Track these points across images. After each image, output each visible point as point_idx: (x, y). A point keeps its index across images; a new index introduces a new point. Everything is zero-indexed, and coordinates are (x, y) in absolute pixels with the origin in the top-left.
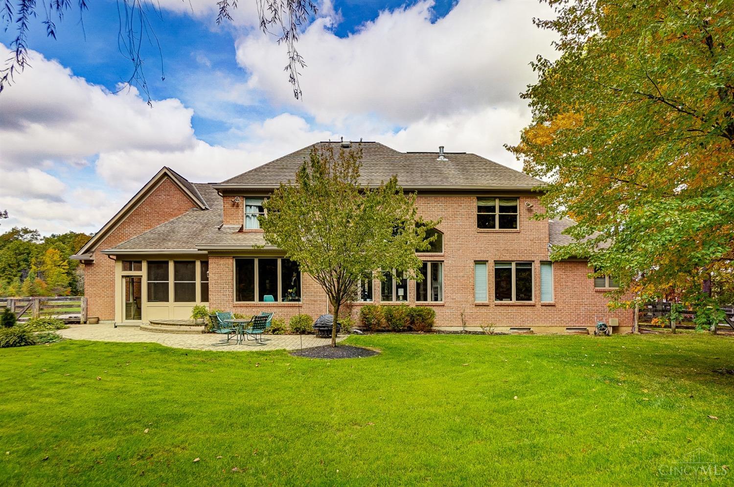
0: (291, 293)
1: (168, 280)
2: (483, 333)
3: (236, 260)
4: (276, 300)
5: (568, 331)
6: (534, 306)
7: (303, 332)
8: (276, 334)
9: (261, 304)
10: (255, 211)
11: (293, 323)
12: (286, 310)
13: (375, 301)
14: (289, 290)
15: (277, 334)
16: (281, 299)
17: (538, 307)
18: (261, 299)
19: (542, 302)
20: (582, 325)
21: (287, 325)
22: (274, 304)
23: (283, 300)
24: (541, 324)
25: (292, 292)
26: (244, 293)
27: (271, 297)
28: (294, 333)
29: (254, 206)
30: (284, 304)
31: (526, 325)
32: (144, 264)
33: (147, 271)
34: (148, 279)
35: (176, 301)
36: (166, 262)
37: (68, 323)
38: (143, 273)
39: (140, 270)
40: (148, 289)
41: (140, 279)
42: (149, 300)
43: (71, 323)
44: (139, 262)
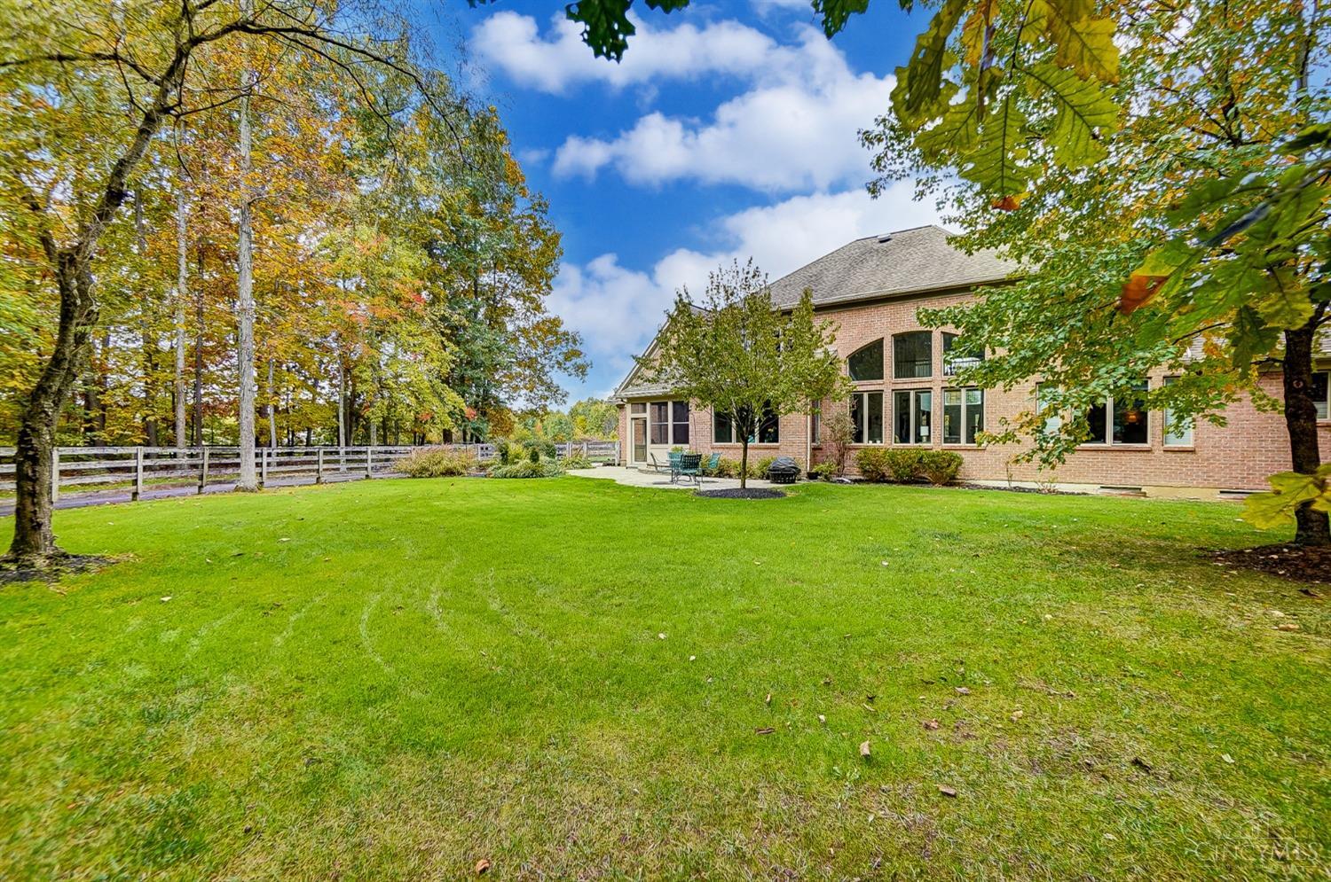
1: (668, 421)
2: (1039, 491)
5: (1224, 496)
6: (1148, 451)
9: (737, 446)
17: (1158, 452)
19: (1166, 446)
20: (1259, 487)
24: (1163, 483)
26: (722, 433)
30: (761, 446)
31: (1131, 483)
32: (648, 405)
33: (652, 414)
34: (652, 421)
35: (675, 442)
36: (666, 404)
37: (605, 465)
38: (647, 415)
39: (645, 411)
40: (652, 430)
41: (645, 421)
42: (653, 442)
43: (608, 465)
44: (645, 405)
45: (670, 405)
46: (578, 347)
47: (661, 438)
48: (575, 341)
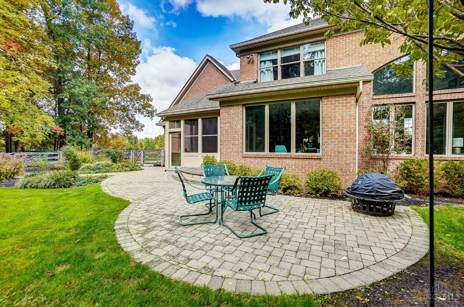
0: (306, 144)
1: (198, 135)
3: (246, 108)
4: (289, 150)
7: (326, 194)
8: (287, 194)
9: (271, 155)
10: (270, 65)
11: (310, 180)
12: (300, 162)
13: (415, 154)
14: (304, 140)
15: (289, 194)
16: (295, 149)
18: (272, 149)
21: (302, 181)
22: (286, 155)
23: (297, 151)
25: (308, 142)
27: (283, 147)
28: (312, 194)
29: (268, 60)
30: (298, 156)
32: (182, 122)
33: (185, 129)
34: (185, 134)
35: (204, 151)
36: (197, 120)
37: (154, 166)
38: (182, 129)
39: (180, 127)
40: (185, 142)
41: (180, 134)
42: (186, 151)
43: (157, 165)
44: (179, 121)
45: (200, 121)
46: (150, 103)
47: (192, 147)
48: (148, 100)
